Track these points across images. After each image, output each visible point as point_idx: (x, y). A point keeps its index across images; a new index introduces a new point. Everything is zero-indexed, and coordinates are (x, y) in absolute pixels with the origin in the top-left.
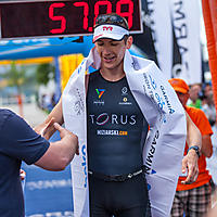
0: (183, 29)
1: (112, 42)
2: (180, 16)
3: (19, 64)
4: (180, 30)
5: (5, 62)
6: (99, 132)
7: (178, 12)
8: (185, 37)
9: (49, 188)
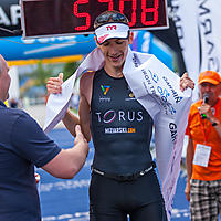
0: (208, 24)
1: (118, 41)
2: (204, 11)
3: (46, 64)
4: (204, 24)
5: (31, 61)
6: (106, 131)
7: (201, 7)
8: (210, 32)
9: (78, 188)
